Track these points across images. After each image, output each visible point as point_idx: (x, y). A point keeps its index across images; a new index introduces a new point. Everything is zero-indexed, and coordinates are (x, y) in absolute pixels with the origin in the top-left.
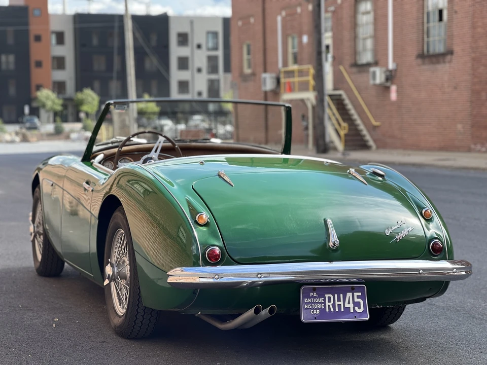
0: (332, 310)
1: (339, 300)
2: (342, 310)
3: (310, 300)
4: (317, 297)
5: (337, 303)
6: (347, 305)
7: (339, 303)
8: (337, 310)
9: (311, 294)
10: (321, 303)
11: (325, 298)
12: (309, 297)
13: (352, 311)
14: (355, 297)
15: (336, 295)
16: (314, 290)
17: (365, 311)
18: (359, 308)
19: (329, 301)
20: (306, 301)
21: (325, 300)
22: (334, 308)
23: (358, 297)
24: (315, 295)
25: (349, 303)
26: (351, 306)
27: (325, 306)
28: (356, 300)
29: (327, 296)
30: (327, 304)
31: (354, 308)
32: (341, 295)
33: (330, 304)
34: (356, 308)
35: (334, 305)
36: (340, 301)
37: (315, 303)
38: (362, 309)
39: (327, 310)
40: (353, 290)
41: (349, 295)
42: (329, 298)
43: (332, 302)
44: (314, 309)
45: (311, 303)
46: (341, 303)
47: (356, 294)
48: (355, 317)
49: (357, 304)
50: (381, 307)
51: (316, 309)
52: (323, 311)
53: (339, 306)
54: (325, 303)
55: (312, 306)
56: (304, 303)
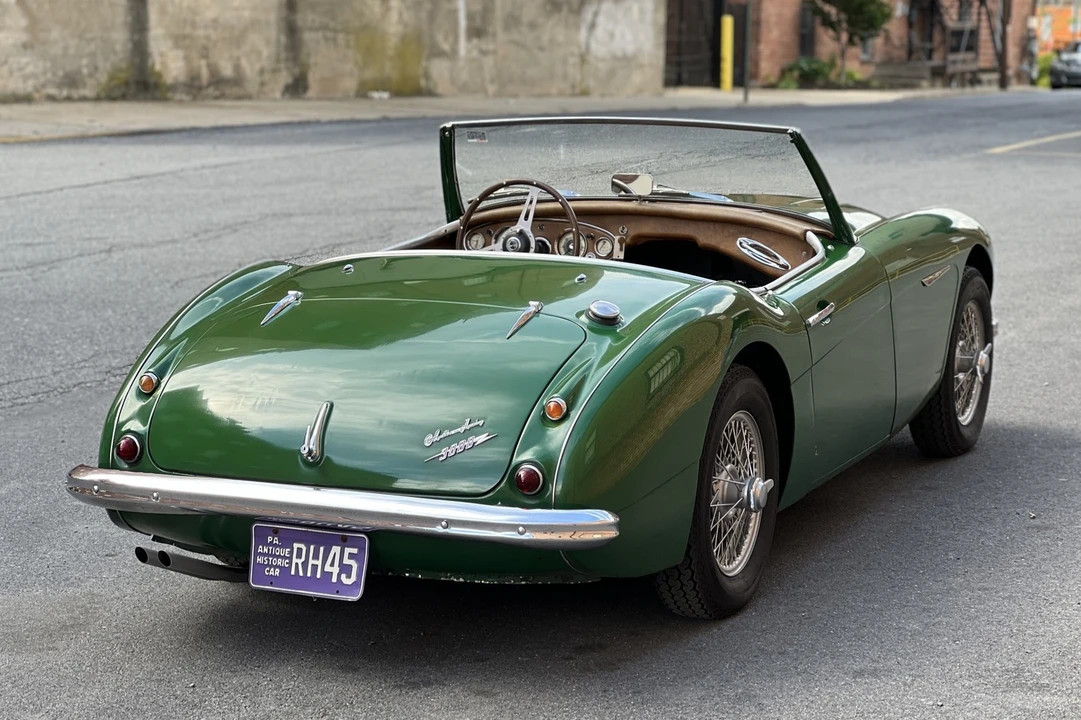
0: (301, 574)
1: (316, 557)
2: (318, 576)
3: (266, 550)
4: (280, 547)
5: (311, 562)
6: (328, 568)
7: (315, 562)
8: (309, 575)
10: (284, 557)
11: (292, 549)
12: (265, 544)
13: (334, 580)
14: (346, 555)
15: (312, 547)
16: (276, 532)
17: (356, 584)
18: (349, 576)
19: (299, 556)
20: (260, 550)
21: (291, 553)
22: (305, 571)
23: (351, 556)
24: (276, 541)
25: (332, 565)
26: (335, 570)
27: (290, 563)
28: (346, 561)
29: (296, 546)
30: (295, 560)
31: (339, 575)
32: (322, 549)
33: (300, 562)
34: (343, 576)
35: (305, 564)
36: (318, 559)
37: (275, 556)
38: (354, 578)
39: (293, 573)
40: (344, 542)
41: (336, 549)
42: (300, 550)
43: (303, 559)
44: (271, 566)
45: (268, 555)
46: (319, 563)
47: (348, 550)
48: (337, 592)
49: (345, 569)
50: (461, 580)
52: (285, 571)
53: (315, 567)
54: (291, 558)
55: (268, 560)
56: (256, 555)
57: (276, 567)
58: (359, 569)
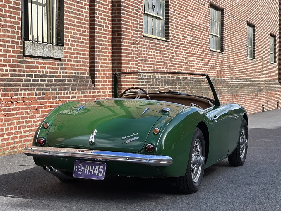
0: (88, 173)
1: (92, 169)
2: (92, 174)
3: (78, 167)
8: (90, 174)
9: (79, 164)
10: (83, 169)
12: (78, 166)
13: (97, 175)
14: (100, 168)
15: (91, 166)
16: (81, 162)
17: (103, 176)
21: (85, 168)
23: (101, 168)
24: (81, 165)
25: (96, 171)
26: (97, 172)
27: (85, 171)
28: (100, 170)
29: (86, 166)
32: (93, 167)
33: (87, 170)
34: (99, 174)
35: (89, 171)
37: (81, 169)
38: (102, 174)
39: (85, 173)
41: (97, 167)
43: (88, 169)
44: (80, 171)
45: (79, 169)
48: (97, 178)
49: (100, 172)
52: (83, 173)
53: (91, 172)
56: (76, 168)
58: (104, 172)
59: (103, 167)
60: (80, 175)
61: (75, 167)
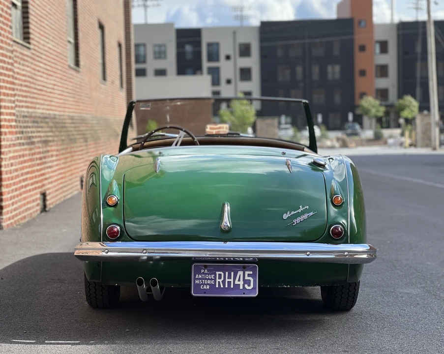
0: (222, 286)
1: (229, 277)
2: (232, 287)
3: (200, 277)
4: (208, 274)
5: (227, 280)
6: (237, 282)
7: (229, 280)
8: (227, 286)
9: (202, 271)
10: (212, 279)
11: (216, 275)
12: (200, 273)
13: (241, 287)
14: (246, 275)
15: (227, 273)
16: (206, 267)
17: (254, 288)
18: (249, 285)
19: (220, 278)
20: (197, 276)
21: (215, 277)
22: (224, 285)
23: (249, 275)
24: (206, 271)
25: (239, 280)
26: (241, 283)
27: (215, 282)
28: (247, 278)
29: (218, 273)
30: (218, 280)
31: (244, 285)
32: (232, 273)
33: (221, 281)
34: (246, 286)
35: (224, 282)
36: (231, 278)
37: (206, 279)
38: (252, 286)
39: (217, 286)
40: (244, 269)
41: (240, 273)
42: (220, 275)
43: (222, 279)
44: (205, 284)
45: (202, 279)
46: (232, 280)
47: (247, 273)
48: (244, 293)
49: (247, 282)
50: (289, 286)
51: (206, 285)
52: (212, 286)
53: (229, 283)
54: (215, 280)
55: (202, 281)
56: (195, 279)
57: (207, 284)
58: (255, 281)
59: (251, 273)
60: (205, 291)
61: (195, 276)
